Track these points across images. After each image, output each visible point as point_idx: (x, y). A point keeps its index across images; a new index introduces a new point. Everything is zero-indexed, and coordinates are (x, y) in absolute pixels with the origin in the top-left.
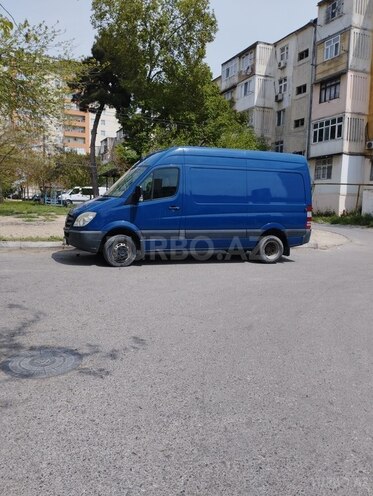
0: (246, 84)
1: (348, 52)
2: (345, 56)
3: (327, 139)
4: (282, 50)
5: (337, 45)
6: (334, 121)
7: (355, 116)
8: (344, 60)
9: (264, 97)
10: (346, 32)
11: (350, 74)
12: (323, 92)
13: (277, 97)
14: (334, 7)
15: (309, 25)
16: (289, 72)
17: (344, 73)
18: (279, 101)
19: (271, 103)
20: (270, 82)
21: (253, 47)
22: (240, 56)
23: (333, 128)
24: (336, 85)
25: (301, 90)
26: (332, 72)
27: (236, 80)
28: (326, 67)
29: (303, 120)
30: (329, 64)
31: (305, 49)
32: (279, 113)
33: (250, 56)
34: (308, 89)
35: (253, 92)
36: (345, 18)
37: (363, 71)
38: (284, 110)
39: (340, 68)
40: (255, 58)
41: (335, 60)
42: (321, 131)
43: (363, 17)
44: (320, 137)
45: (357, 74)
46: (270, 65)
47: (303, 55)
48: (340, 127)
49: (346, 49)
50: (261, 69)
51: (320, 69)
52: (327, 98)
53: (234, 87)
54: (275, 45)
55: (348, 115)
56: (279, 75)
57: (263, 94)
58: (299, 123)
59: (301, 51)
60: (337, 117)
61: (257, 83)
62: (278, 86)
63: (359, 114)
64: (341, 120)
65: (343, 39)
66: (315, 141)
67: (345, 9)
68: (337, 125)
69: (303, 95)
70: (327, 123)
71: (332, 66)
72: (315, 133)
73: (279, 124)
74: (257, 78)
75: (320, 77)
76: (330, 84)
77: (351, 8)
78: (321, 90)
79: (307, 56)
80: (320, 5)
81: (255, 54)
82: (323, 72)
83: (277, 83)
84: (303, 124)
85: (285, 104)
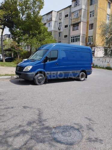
0: (49, 23)
1: (81, 16)
2: (80, 17)
3: (75, 41)
4: (60, 14)
5: (78, 14)
6: (77, 36)
7: (83, 35)
8: (80, 18)
9: (55, 28)
10: (80, 10)
11: (82, 23)
12: (74, 28)
13: (59, 28)
14: (77, 2)
15: (68, 7)
16: (62, 21)
17: (80, 22)
18: (59, 29)
19: (57, 30)
20: (57, 23)
21: (51, 12)
22: (47, 14)
23: (77, 39)
24: (77, 26)
25: (66, 26)
26: (76, 22)
27: (46, 22)
28: (74, 20)
29: (67, 36)
30: (75, 19)
31: (67, 14)
32: (59, 33)
33: (50, 15)
34: (68, 26)
35: (52, 26)
36: (80, 6)
37: (85, 22)
38: (61, 32)
39: (79, 21)
40: (52, 15)
41: (77, 18)
42: (73, 39)
43: (85, 6)
44: (73, 41)
45: (84, 23)
46: (56, 18)
47: (67, 16)
48: (79, 38)
49: (80, 15)
50: (54, 19)
51: (73, 20)
52: (75, 30)
53: (45, 24)
54: (58, 12)
55: (81, 35)
56: (59, 21)
57: (55, 27)
58: (66, 36)
59: (66, 15)
60: (78, 35)
61: (53, 23)
62: (59, 25)
63: (84, 35)
64: (79, 36)
65: (80, 12)
66: (72, 42)
67: (80, 3)
68: (78, 37)
69: (67, 28)
70: (75, 37)
71: (76, 20)
72: (72, 40)
73: (59, 36)
74: (53, 22)
75: (73, 23)
76: (76, 25)
77: (82, 3)
78: (73, 27)
79: (68, 16)
80: (72, 1)
81: (52, 14)
82: (74, 22)
83: (59, 24)
84: (67, 37)
85: (61, 30)
